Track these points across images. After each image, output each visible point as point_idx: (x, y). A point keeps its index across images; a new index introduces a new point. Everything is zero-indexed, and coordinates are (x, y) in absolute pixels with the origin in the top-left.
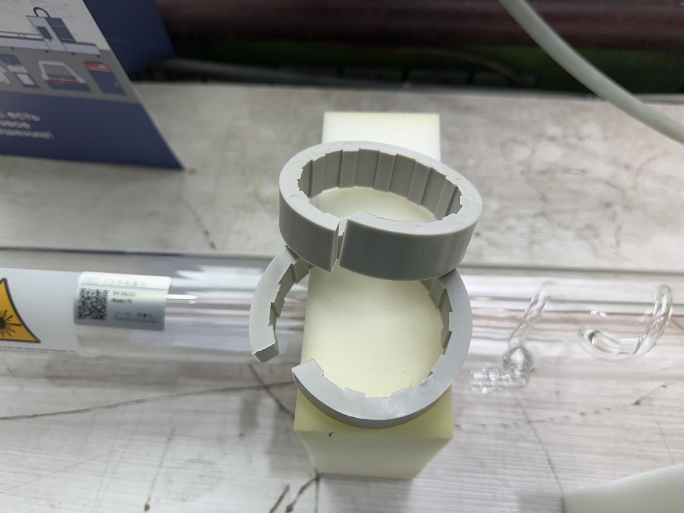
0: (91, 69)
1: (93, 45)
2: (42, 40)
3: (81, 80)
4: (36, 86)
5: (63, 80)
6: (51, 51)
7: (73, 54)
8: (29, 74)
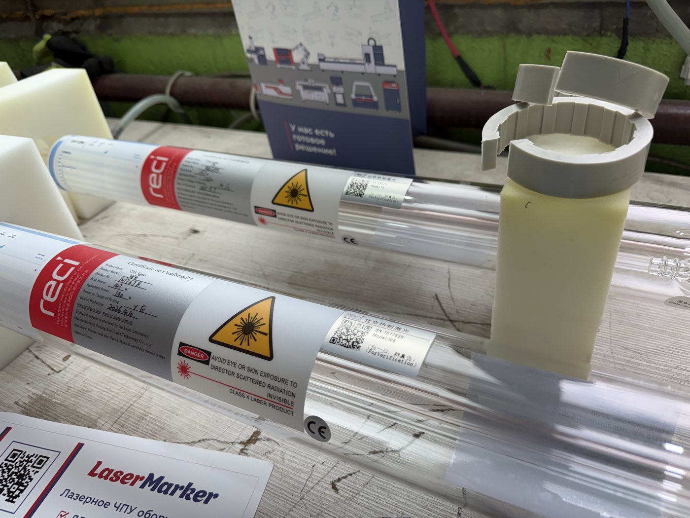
0: (386, 88)
1: (395, 66)
2: (363, 64)
3: (375, 98)
4: (344, 105)
5: (363, 98)
6: (366, 73)
7: (379, 75)
8: (343, 94)
